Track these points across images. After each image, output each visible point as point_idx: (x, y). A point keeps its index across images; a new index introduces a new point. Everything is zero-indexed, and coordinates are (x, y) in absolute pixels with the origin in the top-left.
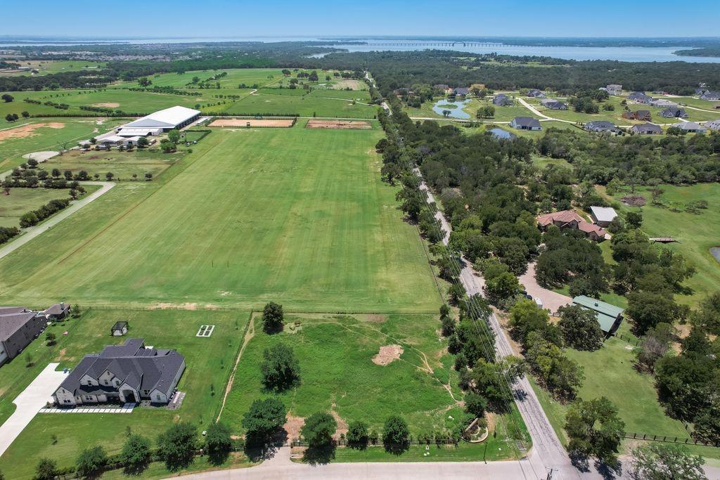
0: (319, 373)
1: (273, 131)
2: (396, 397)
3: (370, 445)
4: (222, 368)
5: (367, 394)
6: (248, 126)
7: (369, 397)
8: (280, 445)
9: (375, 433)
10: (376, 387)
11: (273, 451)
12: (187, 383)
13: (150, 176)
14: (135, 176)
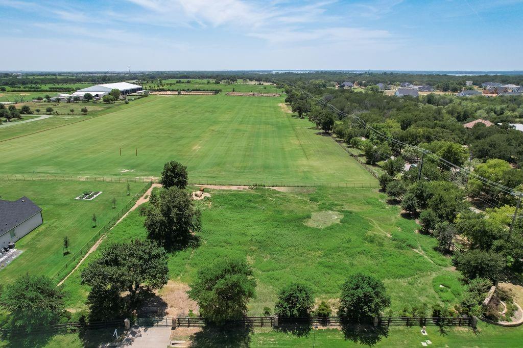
0: (229, 234)
2: (347, 262)
3: (316, 327)
4: (94, 227)
5: (302, 258)
6: (179, 94)
7: (304, 261)
8: (149, 324)
9: (324, 306)
10: (313, 250)
11: (134, 334)
12: (36, 240)
13: (85, 111)
14: (72, 111)
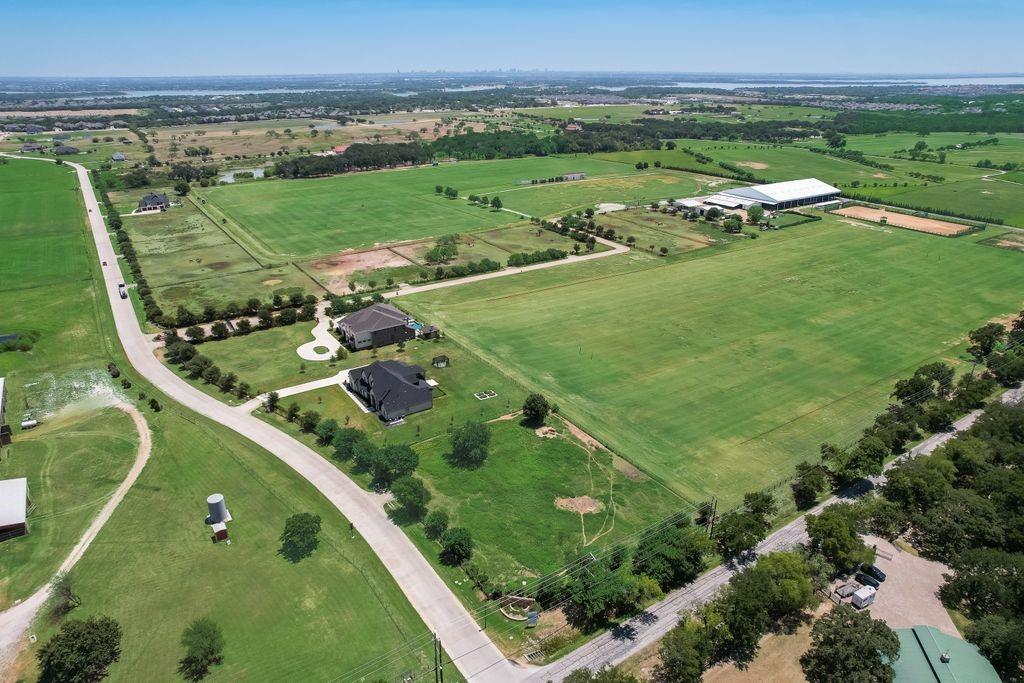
1: (927, 239)
4: (451, 424)
6: (883, 223)
12: (416, 418)
13: (664, 250)
14: (652, 247)
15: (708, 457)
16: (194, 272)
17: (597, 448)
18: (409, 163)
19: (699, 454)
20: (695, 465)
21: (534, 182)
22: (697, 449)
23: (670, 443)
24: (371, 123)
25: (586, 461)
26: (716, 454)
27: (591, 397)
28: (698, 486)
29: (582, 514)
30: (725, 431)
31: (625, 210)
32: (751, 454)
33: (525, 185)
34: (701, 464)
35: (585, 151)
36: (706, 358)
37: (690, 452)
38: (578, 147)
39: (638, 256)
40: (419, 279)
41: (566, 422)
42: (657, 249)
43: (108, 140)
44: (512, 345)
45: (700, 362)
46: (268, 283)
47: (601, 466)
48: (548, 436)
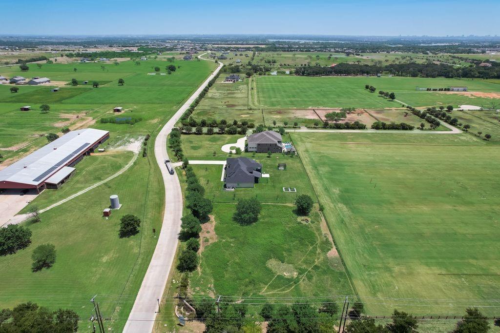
12: (241, 191)
13: (488, 136)
14: (480, 133)
15: (402, 273)
16: (219, 107)
17: (327, 239)
18: (365, 74)
19: (396, 269)
20: (387, 274)
21: (428, 90)
22: (398, 264)
23: (381, 254)
24: (362, 56)
25: (312, 244)
26: (411, 274)
27: (352, 209)
28: (374, 289)
29: (278, 274)
30: (433, 261)
31: (479, 110)
32: (440, 285)
33: (422, 90)
34: (392, 276)
35: (482, 77)
36: (463, 209)
37: (391, 265)
38: (478, 75)
39: (467, 137)
40: (313, 126)
41: (323, 218)
42: (483, 135)
43: (241, 55)
44: (332, 168)
45: (456, 210)
46: (242, 116)
47: (319, 251)
48: (302, 222)
